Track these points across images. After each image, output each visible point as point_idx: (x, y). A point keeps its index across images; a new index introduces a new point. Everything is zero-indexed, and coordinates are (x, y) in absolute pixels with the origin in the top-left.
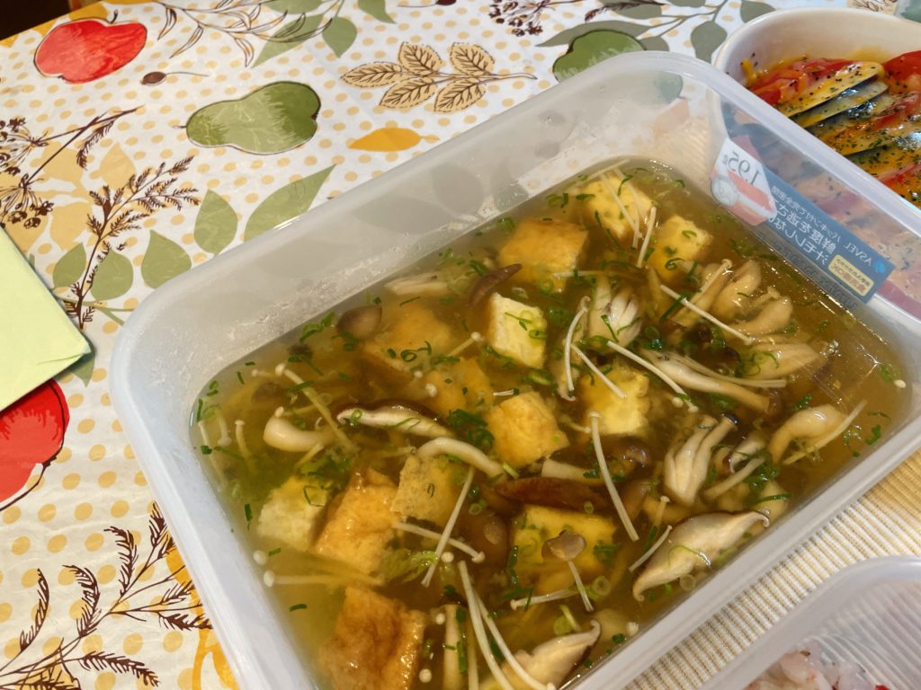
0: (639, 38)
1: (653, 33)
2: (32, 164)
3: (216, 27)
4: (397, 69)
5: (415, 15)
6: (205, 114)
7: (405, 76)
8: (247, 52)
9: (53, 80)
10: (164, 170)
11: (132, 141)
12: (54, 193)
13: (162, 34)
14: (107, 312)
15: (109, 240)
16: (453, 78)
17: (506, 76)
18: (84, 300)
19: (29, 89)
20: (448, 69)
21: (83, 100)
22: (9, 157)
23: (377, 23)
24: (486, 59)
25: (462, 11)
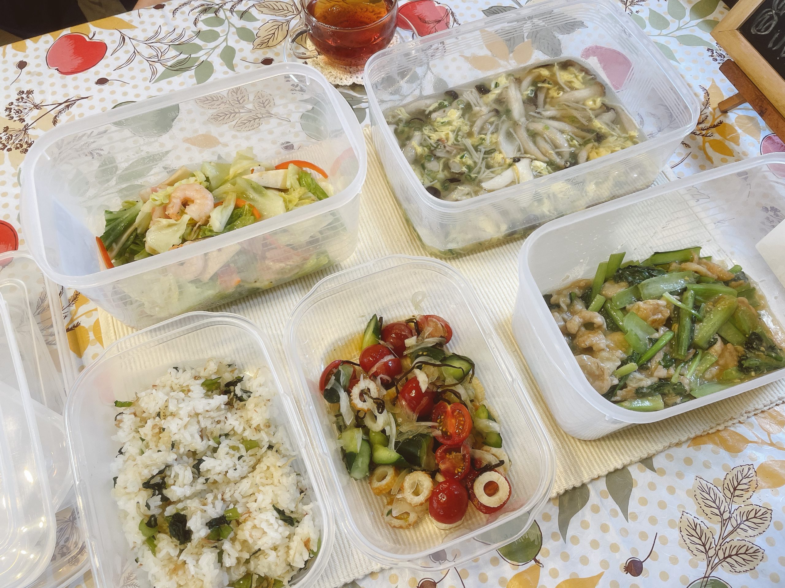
0: (354, 107)
1: (363, 105)
2: (32, 119)
3: (142, 56)
4: (225, 100)
5: (247, 67)
7: (227, 106)
8: (153, 73)
9: (53, 71)
13: (115, 51)
16: (250, 111)
19: (39, 74)
20: (250, 106)
21: (65, 86)
22: (21, 112)
23: (225, 68)
24: (272, 103)
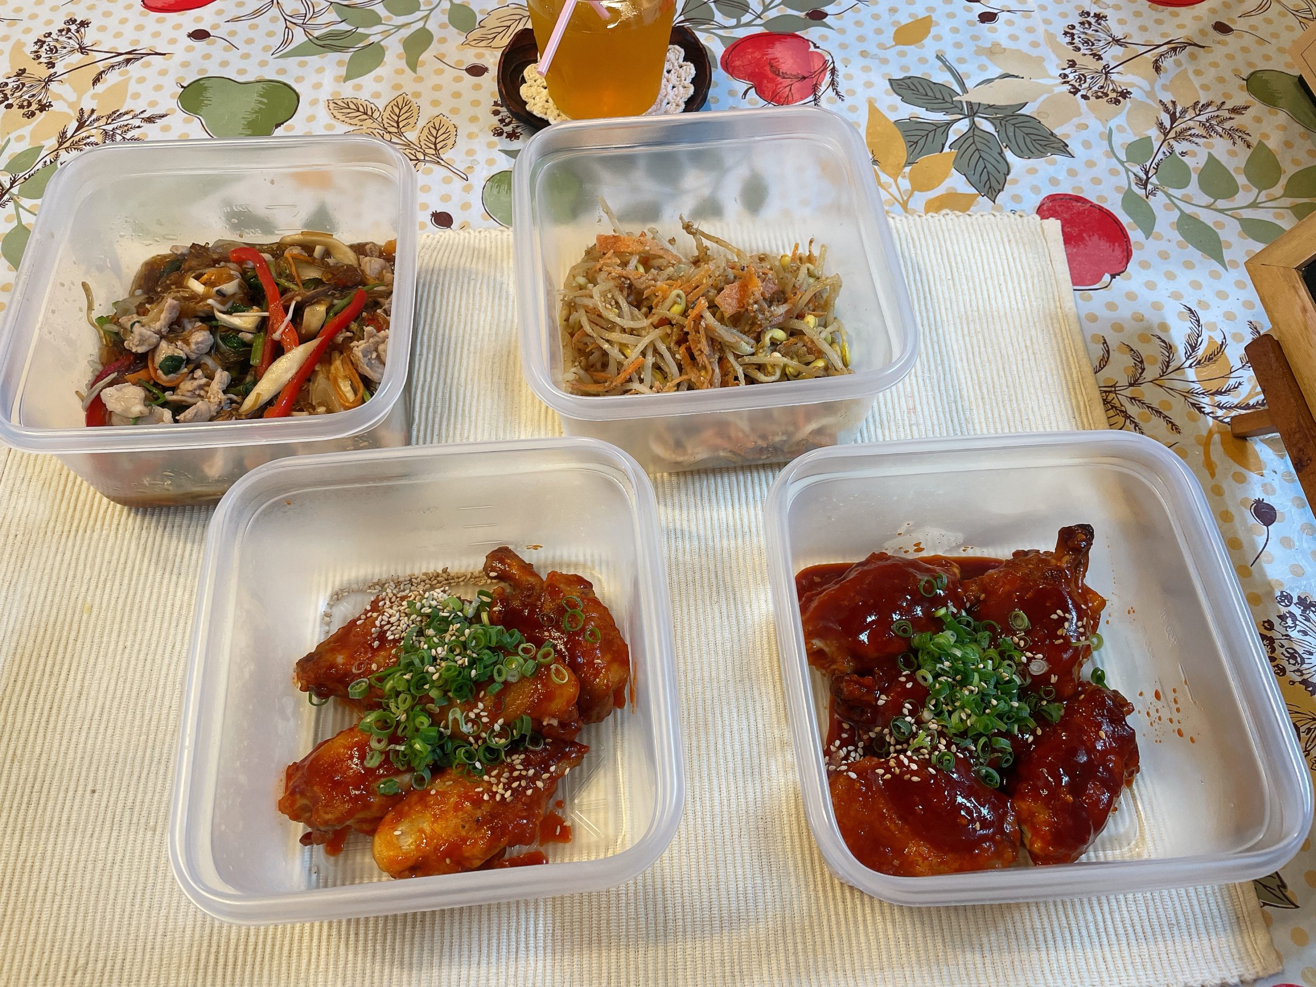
2: (66, 66)
4: (376, 115)
5: (439, 72)
6: (207, 83)
8: (285, 42)
10: (142, 116)
11: (141, 80)
12: (59, 97)
14: (18, 206)
15: (62, 153)
17: (448, 166)
18: (13, 190)
20: (411, 135)
22: (57, 52)
24: (450, 142)
25: (477, 87)
